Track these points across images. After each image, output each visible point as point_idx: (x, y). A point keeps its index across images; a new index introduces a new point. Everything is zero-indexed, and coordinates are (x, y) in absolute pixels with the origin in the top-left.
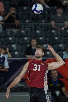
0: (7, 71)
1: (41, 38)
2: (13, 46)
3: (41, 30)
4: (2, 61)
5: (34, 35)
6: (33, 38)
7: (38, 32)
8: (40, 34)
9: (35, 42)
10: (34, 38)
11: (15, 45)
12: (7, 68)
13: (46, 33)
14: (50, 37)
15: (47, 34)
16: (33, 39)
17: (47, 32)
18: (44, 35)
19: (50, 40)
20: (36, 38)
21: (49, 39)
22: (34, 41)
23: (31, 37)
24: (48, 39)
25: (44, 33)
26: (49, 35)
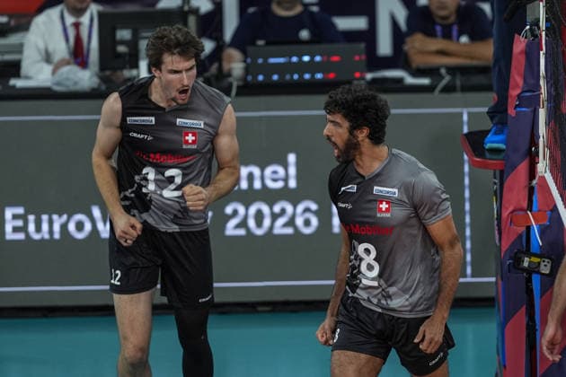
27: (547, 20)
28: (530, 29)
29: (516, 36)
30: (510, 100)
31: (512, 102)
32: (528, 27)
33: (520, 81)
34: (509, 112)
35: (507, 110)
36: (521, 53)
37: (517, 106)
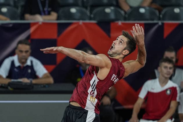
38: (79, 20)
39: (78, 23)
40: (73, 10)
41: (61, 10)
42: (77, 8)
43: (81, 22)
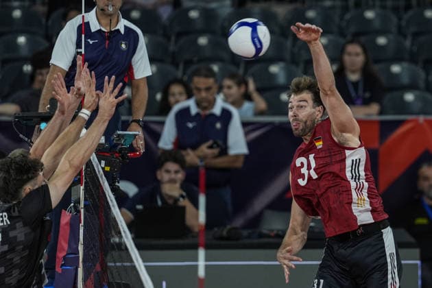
0: (239, 164)
1: (382, 41)
2: (274, 69)
3: (383, 7)
4: (218, 125)
5: (352, 29)
6: (349, 37)
7: (370, 14)
8: (377, 25)
9: (357, 55)
10: (355, 39)
11: (282, 64)
12: (237, 156)
13: (400, 19)
14: (416, 35)
15: (404, 23)
16: (352, 42)
17: (406, 16)
18: (394, 29)
19: (415, 49)
20: (363, 39)
21: (412, 44)
22: (354, 49)
23: (342, 34)
24: (408, 43)
25: (394, 20)
26: (413, 29)
27: (85, 199)
28: (74, 206)
29: (63, 210)
30: (57, 260)
31: (59, 262)
32: (72, 204)
33: (66, 246)
34: (57, 270)
35: (55, 269)
36: (66, 224)
37: (62, 265)
38: (418, 113)
39: (416, 121)
40: (409, 97)
41: (388, 98)
42: (417, 93)
43: (421, 118)
